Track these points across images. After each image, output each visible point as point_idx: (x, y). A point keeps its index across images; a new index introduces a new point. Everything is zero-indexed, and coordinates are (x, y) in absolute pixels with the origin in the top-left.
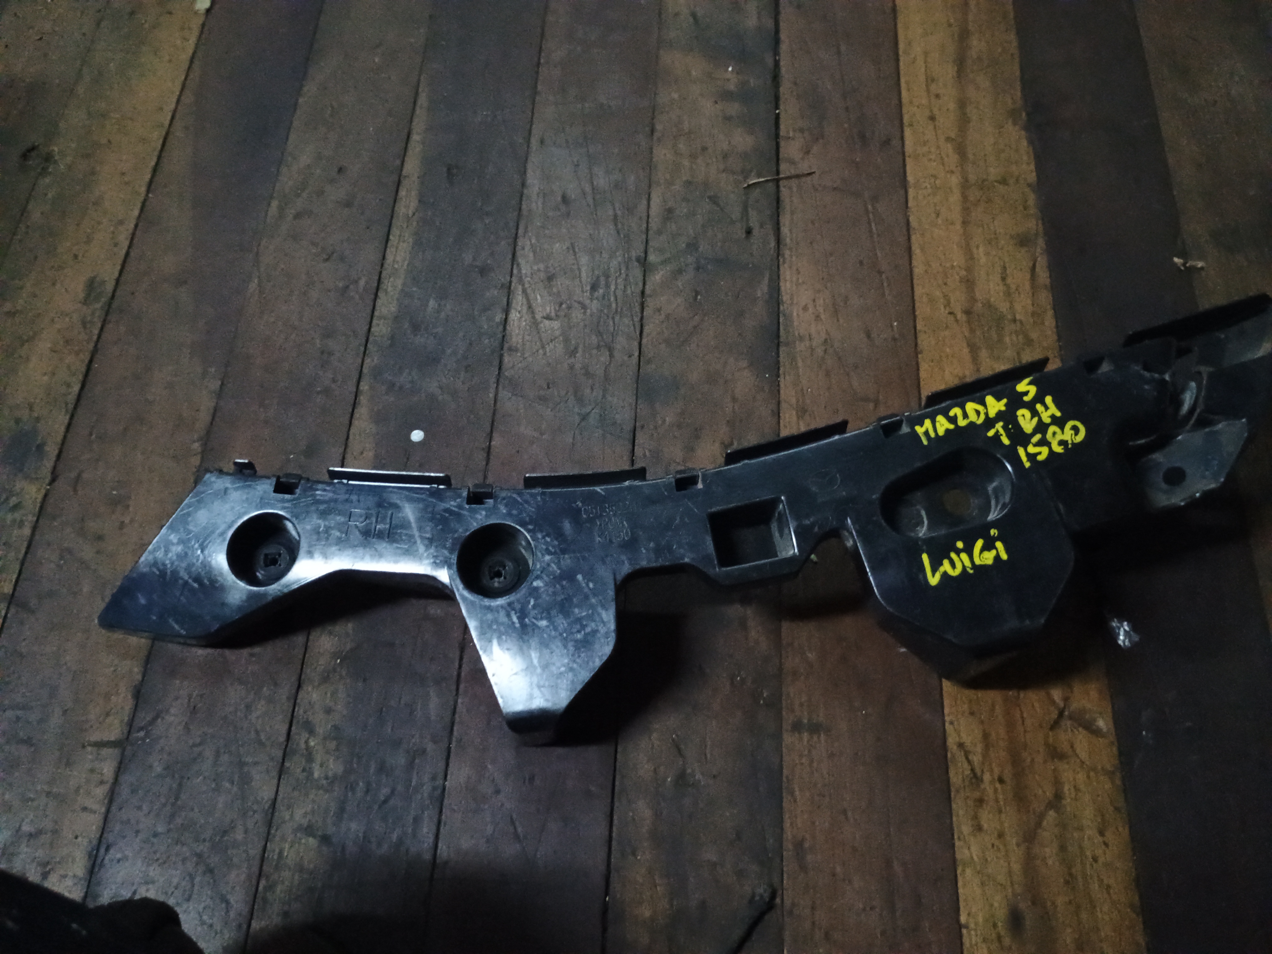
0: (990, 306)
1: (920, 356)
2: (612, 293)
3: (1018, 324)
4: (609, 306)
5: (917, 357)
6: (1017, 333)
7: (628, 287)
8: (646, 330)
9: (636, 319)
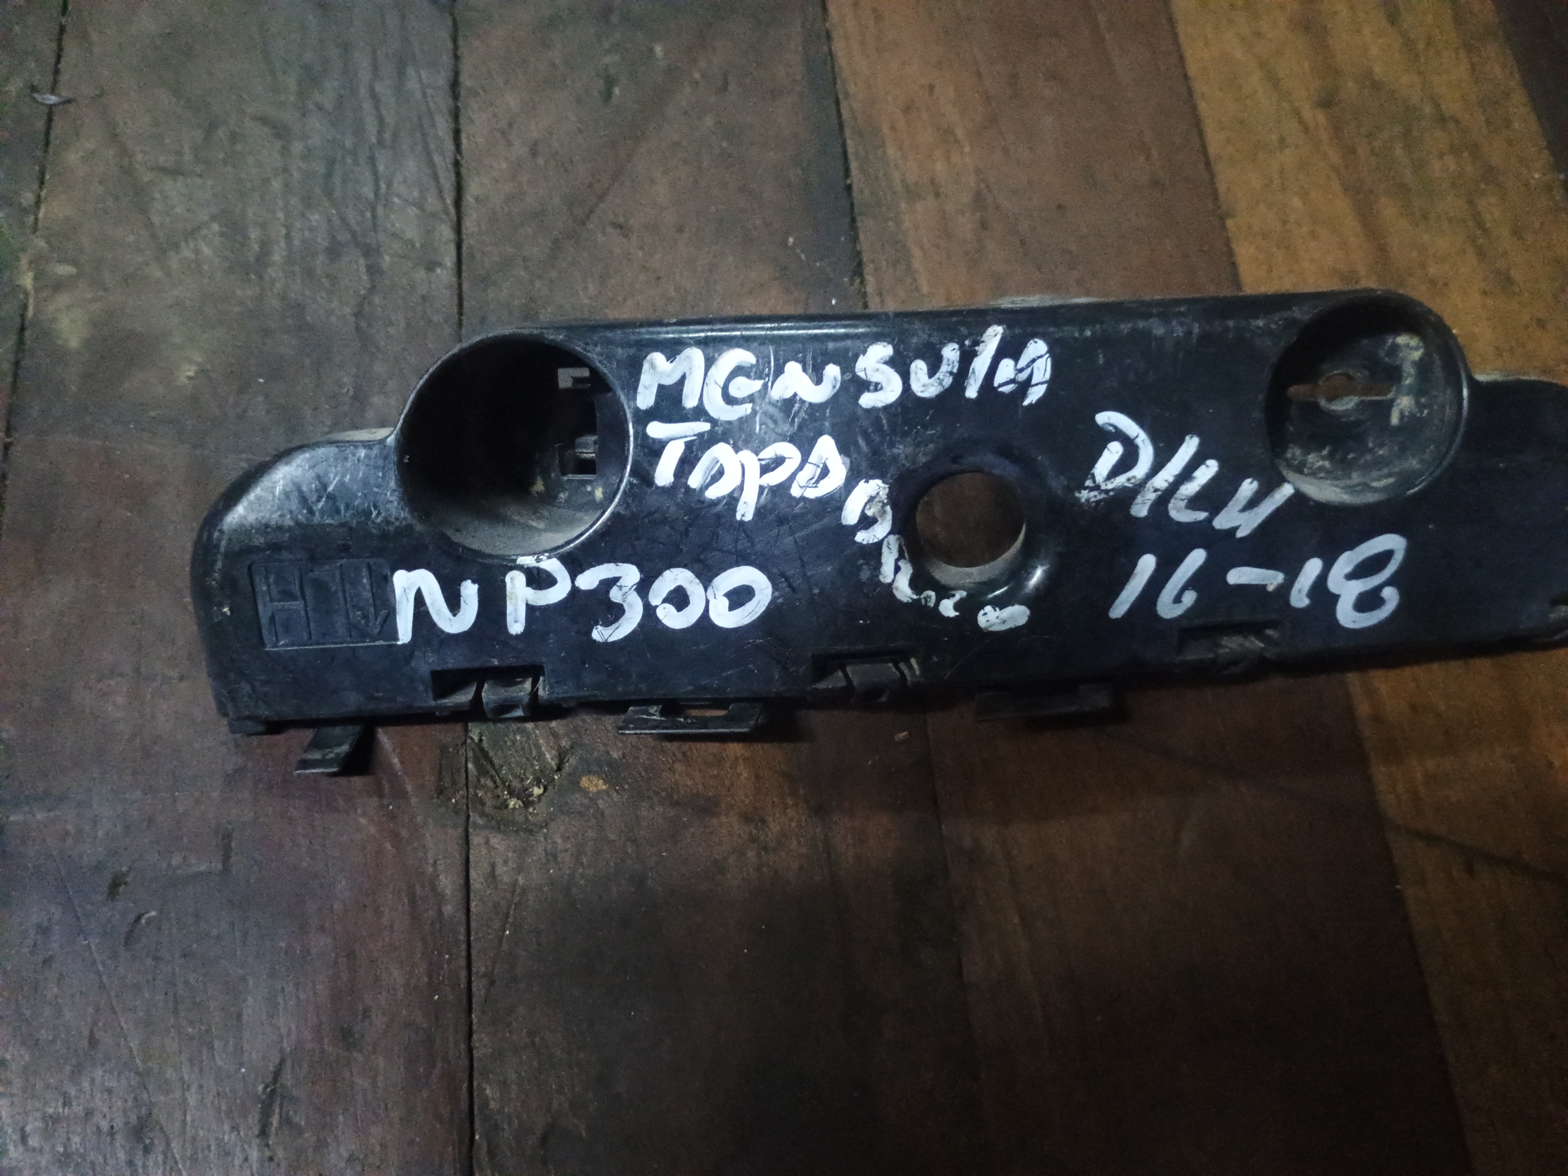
0: (1376, 86)
1: (1230, 223)
2: (363, 91)
3: (1451, 126)
4: (359, 130)
5: (1224, 227)
6: (1455, 151)
7: (410, 71)
8: (473, 189)
9: (443, 164)
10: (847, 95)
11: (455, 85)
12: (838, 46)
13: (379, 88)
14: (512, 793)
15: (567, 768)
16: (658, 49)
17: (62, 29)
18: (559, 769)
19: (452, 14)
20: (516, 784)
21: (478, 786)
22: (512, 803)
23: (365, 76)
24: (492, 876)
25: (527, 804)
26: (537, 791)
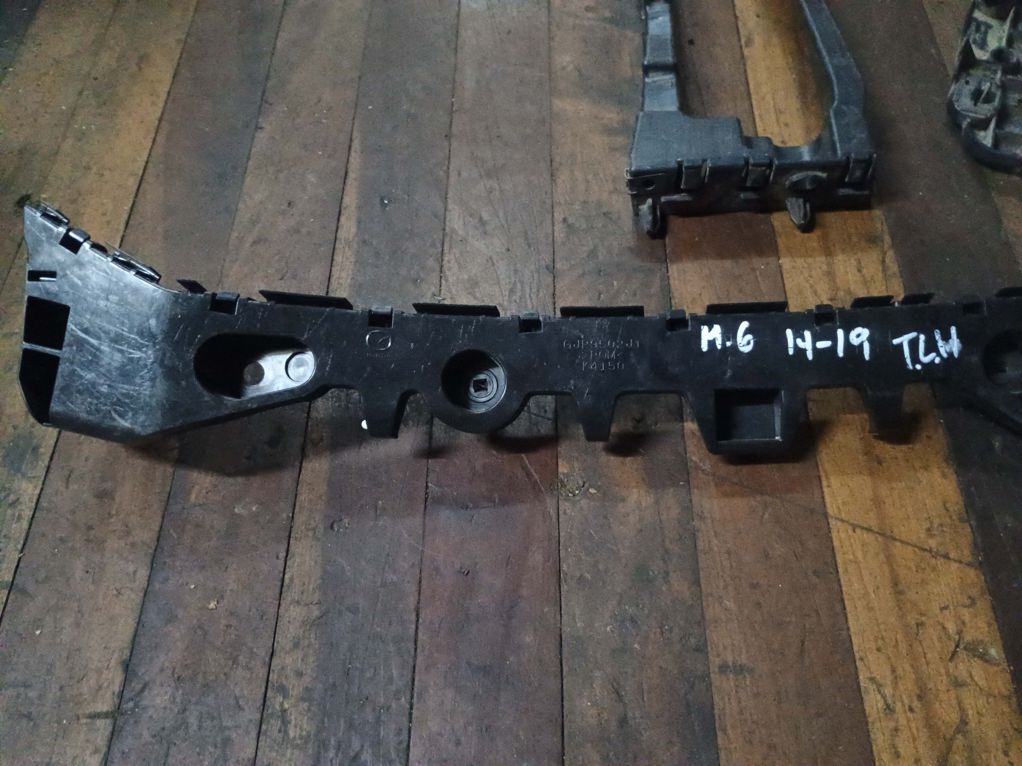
2: (527, 296)
7: (541, 290)
10: (673, 297)
11: (554, 294)
12: (672, 282)
13: (532, 295)
14: (570, 493)
15: (586, 486)
16: (615, 283)
17: (441, 277)
18: (583, 486)
19: (553, 273)
20: (571, 490)
21: (561, 489)
22: (570, 495)
23: (528, 291)
24: (565, 513)
25: (574, 495)
26: (577, 492)
